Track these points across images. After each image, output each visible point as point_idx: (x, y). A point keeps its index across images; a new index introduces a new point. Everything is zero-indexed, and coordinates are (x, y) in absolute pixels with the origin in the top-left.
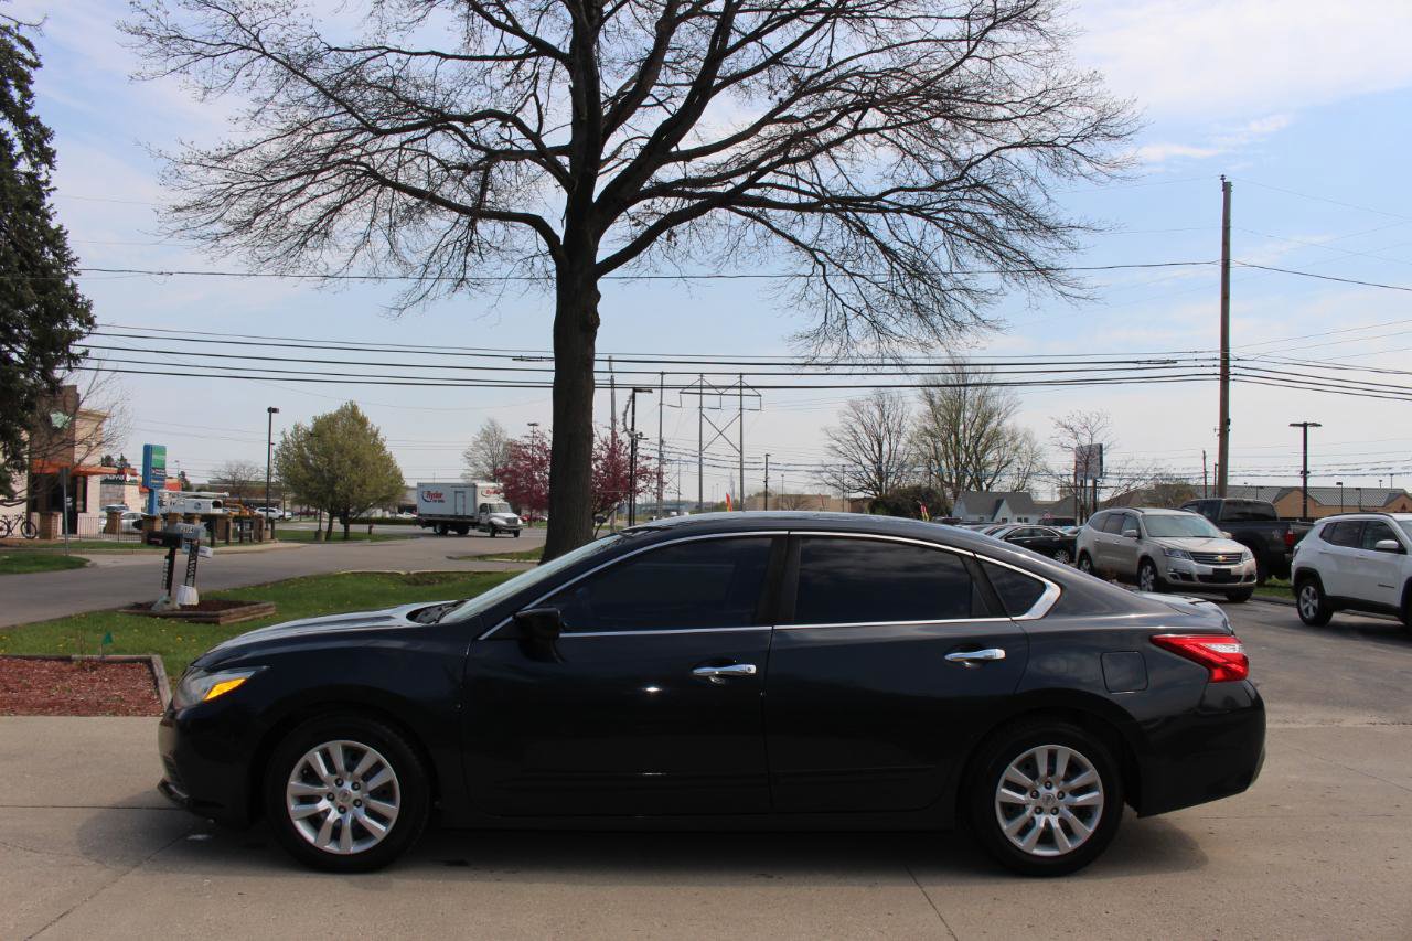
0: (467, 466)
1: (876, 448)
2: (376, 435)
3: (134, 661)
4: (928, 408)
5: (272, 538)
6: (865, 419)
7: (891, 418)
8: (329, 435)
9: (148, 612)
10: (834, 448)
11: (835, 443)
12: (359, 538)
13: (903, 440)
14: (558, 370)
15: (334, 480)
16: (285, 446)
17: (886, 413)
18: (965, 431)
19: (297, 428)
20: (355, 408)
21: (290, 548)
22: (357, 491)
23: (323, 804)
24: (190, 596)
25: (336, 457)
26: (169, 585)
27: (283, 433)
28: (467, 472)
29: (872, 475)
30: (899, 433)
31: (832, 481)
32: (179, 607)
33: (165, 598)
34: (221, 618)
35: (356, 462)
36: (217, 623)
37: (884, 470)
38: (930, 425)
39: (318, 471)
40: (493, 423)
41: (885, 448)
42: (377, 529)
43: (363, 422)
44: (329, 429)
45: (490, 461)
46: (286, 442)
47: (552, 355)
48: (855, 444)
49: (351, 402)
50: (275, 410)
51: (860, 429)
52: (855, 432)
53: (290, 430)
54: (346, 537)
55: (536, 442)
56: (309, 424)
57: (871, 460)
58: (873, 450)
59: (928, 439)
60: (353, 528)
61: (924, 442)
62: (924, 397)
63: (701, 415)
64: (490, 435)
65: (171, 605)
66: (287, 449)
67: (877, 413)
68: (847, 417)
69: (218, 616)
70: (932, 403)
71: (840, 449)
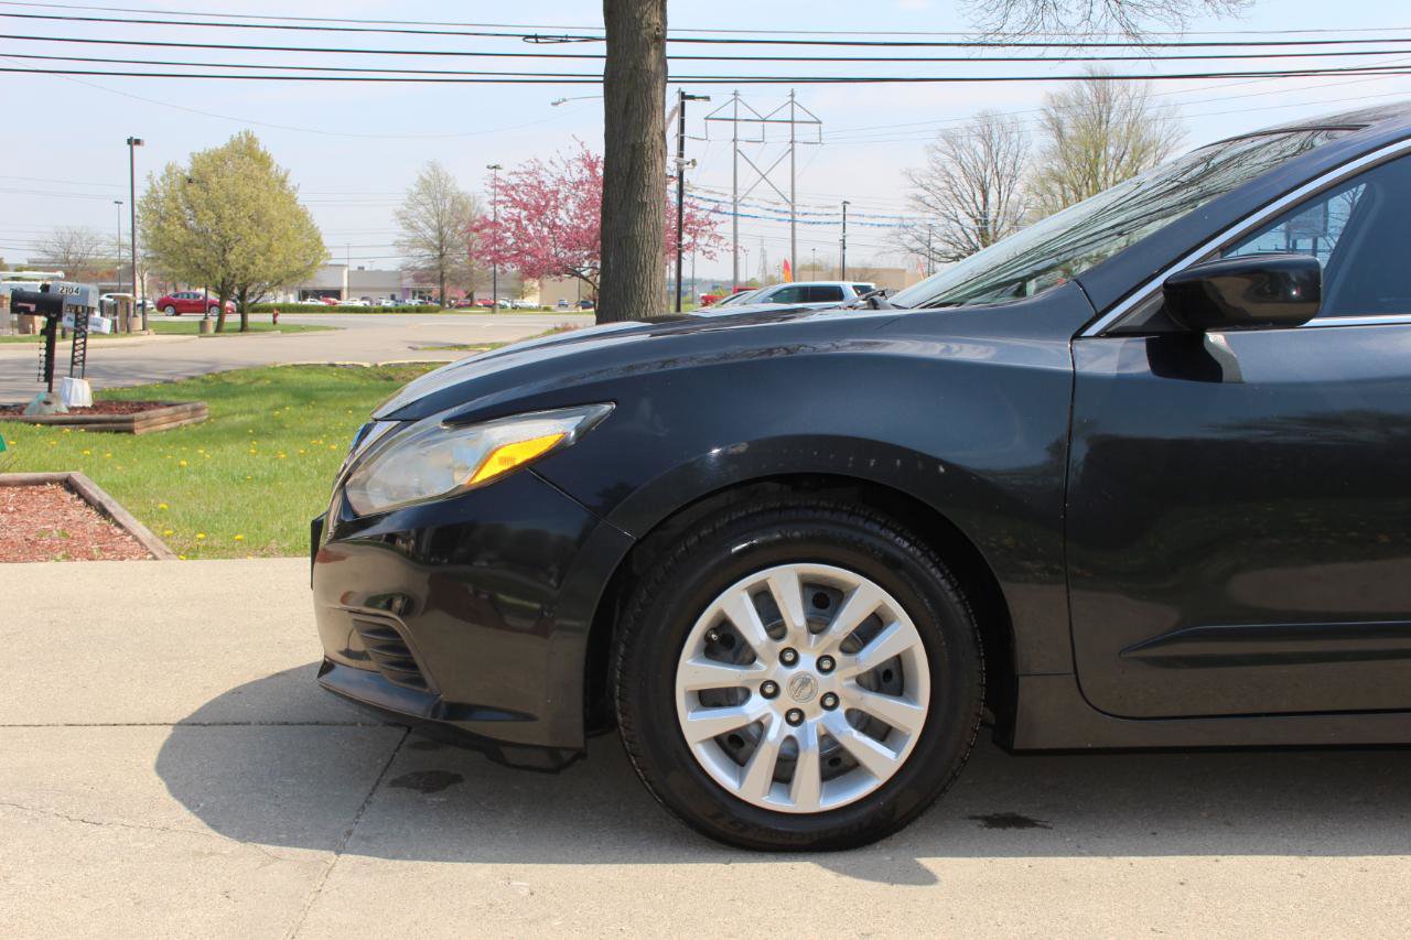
0: (400, 229)
1: (979, 199)
2: (283, 182)
3: (42, 482)
4: (1055, 141)
5: (144, 329)
6: (967, 159)
7: (1001, 155)
8: (214, 180)
9: (20, 417)
10: (919, 198)
11: (921, 192)
12: (260, 330)
13: (1019, 187)
14: (611, 58)
15: (225, 247)
16: (152, 198)
17: (994, 149)
18: (1107, 172)
19: (169, 169)
20: (251, 140)
21: (172, 342)
22: (260, 261)
23: (756, 707)
24: (80, 393)
25: (228, 212)
26: (49, 377)
27: (149, 177)
28: (402, 238)
29: (973, 238)
30: (1014, 177)
31: (917, 245)
32: (65, 410)
33: (44, 397)
34: (136, 425)
35: (256, 220)
36: (131, 431)
37: (990, 230)
38: (1057, 165)
39: (203, 233)
40: (434, 168)
41: (993, 197)
42: (283, 318)
43: (264, 161)
44: (215, 171)
45: (434, 222)
46: (154, 190)
47: (603, 34)
48: (948, 193)
49: (247, 133)
50: (138, 142)
51: (956, 172)
52: (948, 174)
53: (159, 173)
54: (244, 328)
55: (531, 180)
56: (185, 165)
57: (972, 216)
58: (974, 201)
59: (1056, 187)
60: (252, 318)
61: (1049, 190)
62: (1050, 125)
63: (736, 150)
64: (432, 187)
65: (54, 406)
66: (156, 200)
67: (981, 148)
68: (938, 154)
69: (132, 421)
70: (1060, 134)
71: (929, 200)
